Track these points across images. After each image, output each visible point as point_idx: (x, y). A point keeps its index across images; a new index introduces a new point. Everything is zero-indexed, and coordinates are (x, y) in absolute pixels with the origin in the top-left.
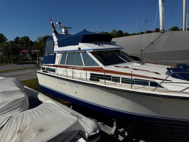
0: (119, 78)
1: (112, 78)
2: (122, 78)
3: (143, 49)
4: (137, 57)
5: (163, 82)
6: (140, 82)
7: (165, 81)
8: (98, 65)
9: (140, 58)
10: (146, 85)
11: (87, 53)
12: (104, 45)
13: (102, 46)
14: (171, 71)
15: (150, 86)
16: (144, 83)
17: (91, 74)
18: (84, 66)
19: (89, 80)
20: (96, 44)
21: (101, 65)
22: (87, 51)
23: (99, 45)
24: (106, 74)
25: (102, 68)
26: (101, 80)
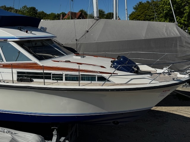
0: (62, 75)
1: (52, 76)
2: (65, 75)
3: (78, 39)
4: (72, 47)
5: (111, 76)
6: (87, 78)
7: (113, 75)
8: (30, 60)
9: (76, 49)
10: (93, 81)
11: (9, 42)
12: (33, 32)
13: (31, 33)
14: (115, 64)
15: (97, 81)
16: (91, 78)
17: (18, 73)
18: (5, 62)
19: (17, 82)
20: (21, 30)
21: (34, 60)
22: (9, 40)
23: (27, 32)
24: (45, 71)
25: (36, 64)
26: (35, 80)
